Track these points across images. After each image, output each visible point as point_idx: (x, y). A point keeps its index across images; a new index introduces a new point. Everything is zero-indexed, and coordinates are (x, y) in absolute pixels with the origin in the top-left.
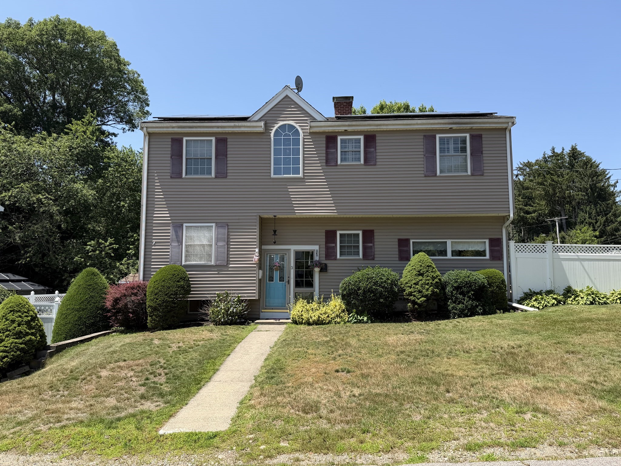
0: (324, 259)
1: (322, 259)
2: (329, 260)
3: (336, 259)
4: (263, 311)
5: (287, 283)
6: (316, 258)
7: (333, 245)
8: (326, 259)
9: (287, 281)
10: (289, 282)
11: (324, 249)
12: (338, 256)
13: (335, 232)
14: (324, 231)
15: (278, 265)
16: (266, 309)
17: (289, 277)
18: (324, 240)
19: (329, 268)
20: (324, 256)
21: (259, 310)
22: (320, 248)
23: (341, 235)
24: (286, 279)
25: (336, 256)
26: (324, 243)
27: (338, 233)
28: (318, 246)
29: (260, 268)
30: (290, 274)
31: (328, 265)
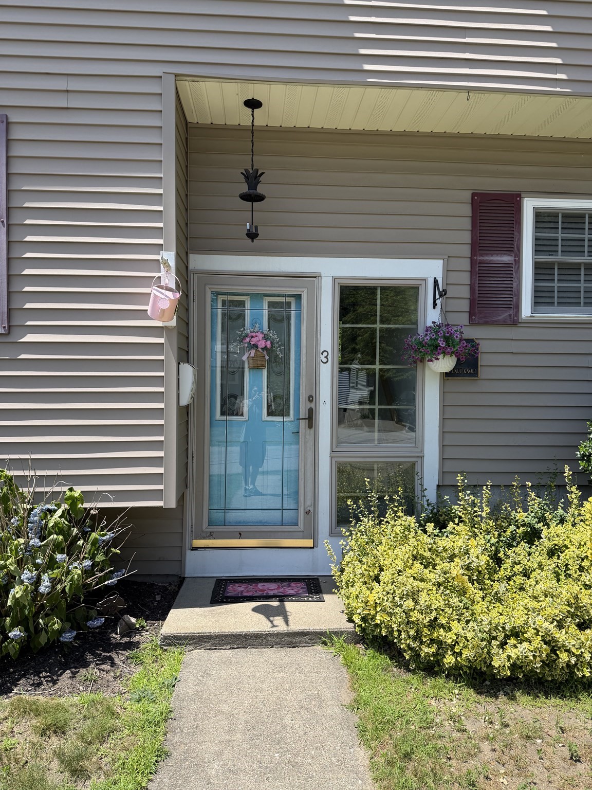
0: (464, 319)
1: (453, 319)
2: (486, 323)
3: (514, 321)
4: (198, 543)
5: (303, 424)
6: (431, 315)
7: (507, 259)
8: (472, 322)
9: (303, 413)
10: (311, 419)
11: (466, 278)
12: (526, 309)
13: (513, 203)
14: (468, 195)
15: (262, 344)
16: (211, 536)
17: (311, 399)
18: (467, 237)
19: (483, 360)
20: (465, 305)
21: (182, 539)
22: (447, 271)
23: (541, 217)
24: (297, 405)
25: (518, 307)
26: (466, 251)
27: (529, 206)
28: (440, 263)
29: (184, 356)
30: (315, 383)
31: (484, 347)
